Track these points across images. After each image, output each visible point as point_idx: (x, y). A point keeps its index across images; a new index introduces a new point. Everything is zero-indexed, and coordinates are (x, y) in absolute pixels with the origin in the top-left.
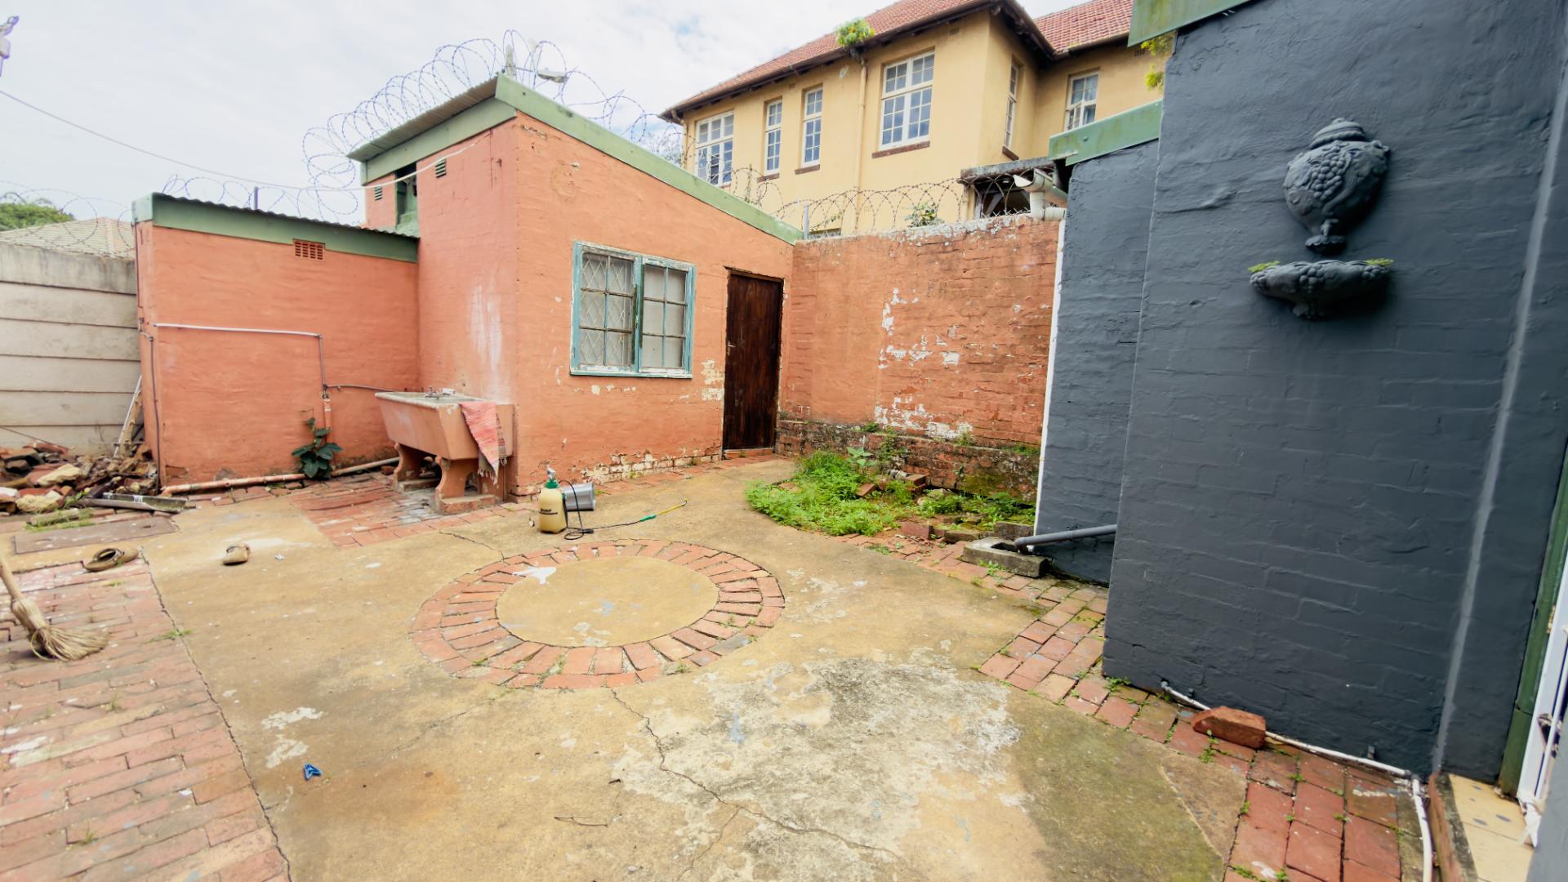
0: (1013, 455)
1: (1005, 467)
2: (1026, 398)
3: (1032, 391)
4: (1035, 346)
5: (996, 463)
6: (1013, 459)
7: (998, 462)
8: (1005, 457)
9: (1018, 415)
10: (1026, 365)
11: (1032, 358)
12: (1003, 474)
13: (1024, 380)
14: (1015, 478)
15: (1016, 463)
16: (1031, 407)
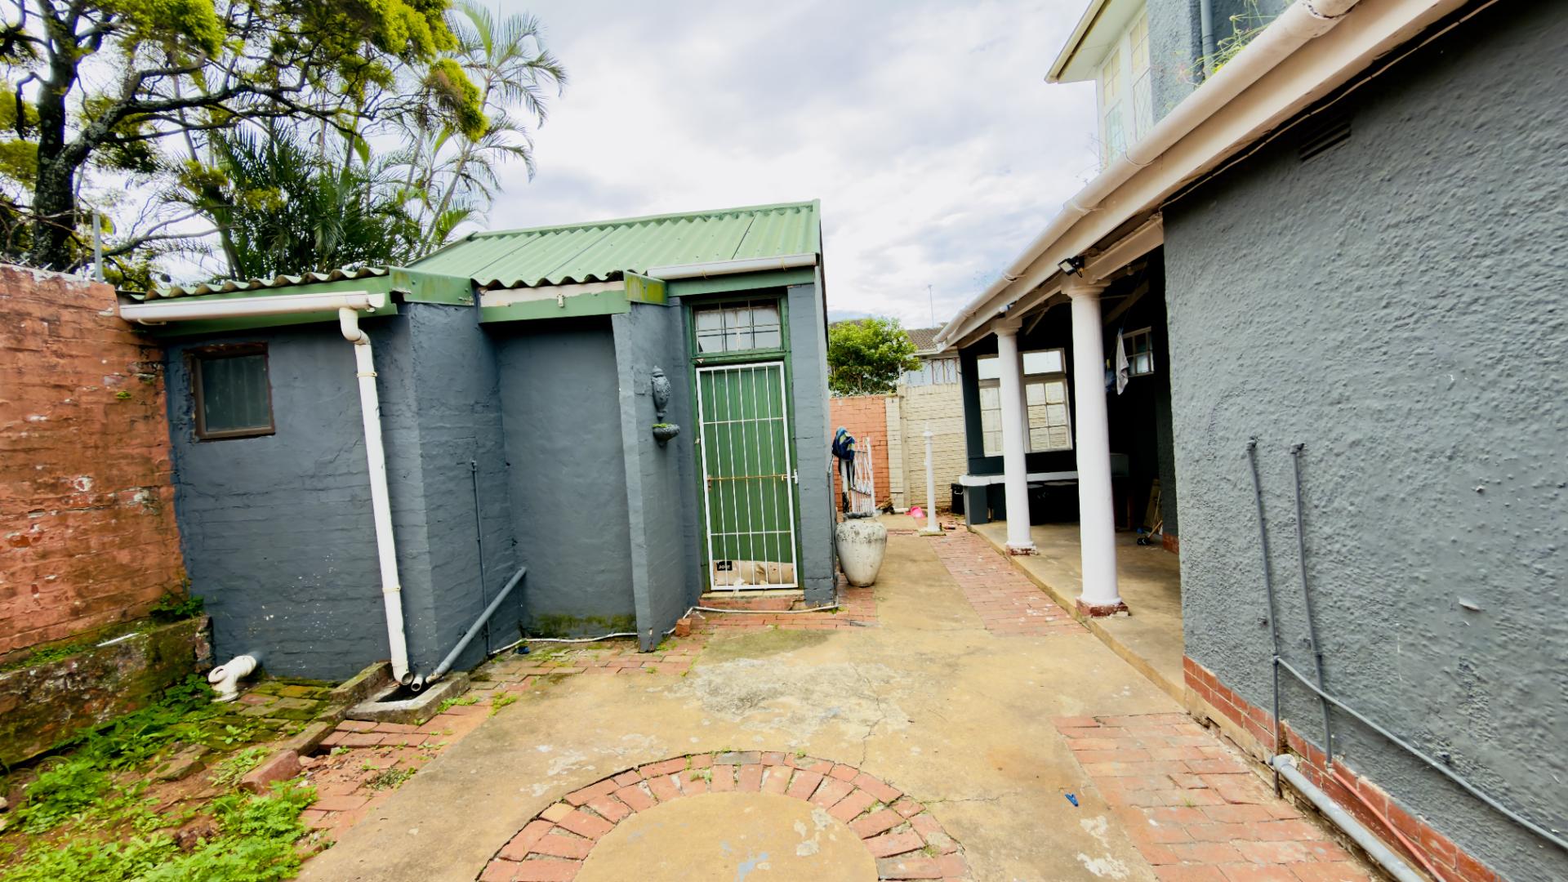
0: (59, 666)
1: (48, 691)
2: (36, 570)
3: (44, 555)
4: (35, 482)
5: (26, 696)
6: (63, 672)
7: (29, 691)
8: (45, 674)
9: (24, 601)
10: (22, 516)
11: (32, 503)
12: (48, 705)
13: (23, 541)
14: (75, 700)
15: (71, 675)
16: (49, 582)
